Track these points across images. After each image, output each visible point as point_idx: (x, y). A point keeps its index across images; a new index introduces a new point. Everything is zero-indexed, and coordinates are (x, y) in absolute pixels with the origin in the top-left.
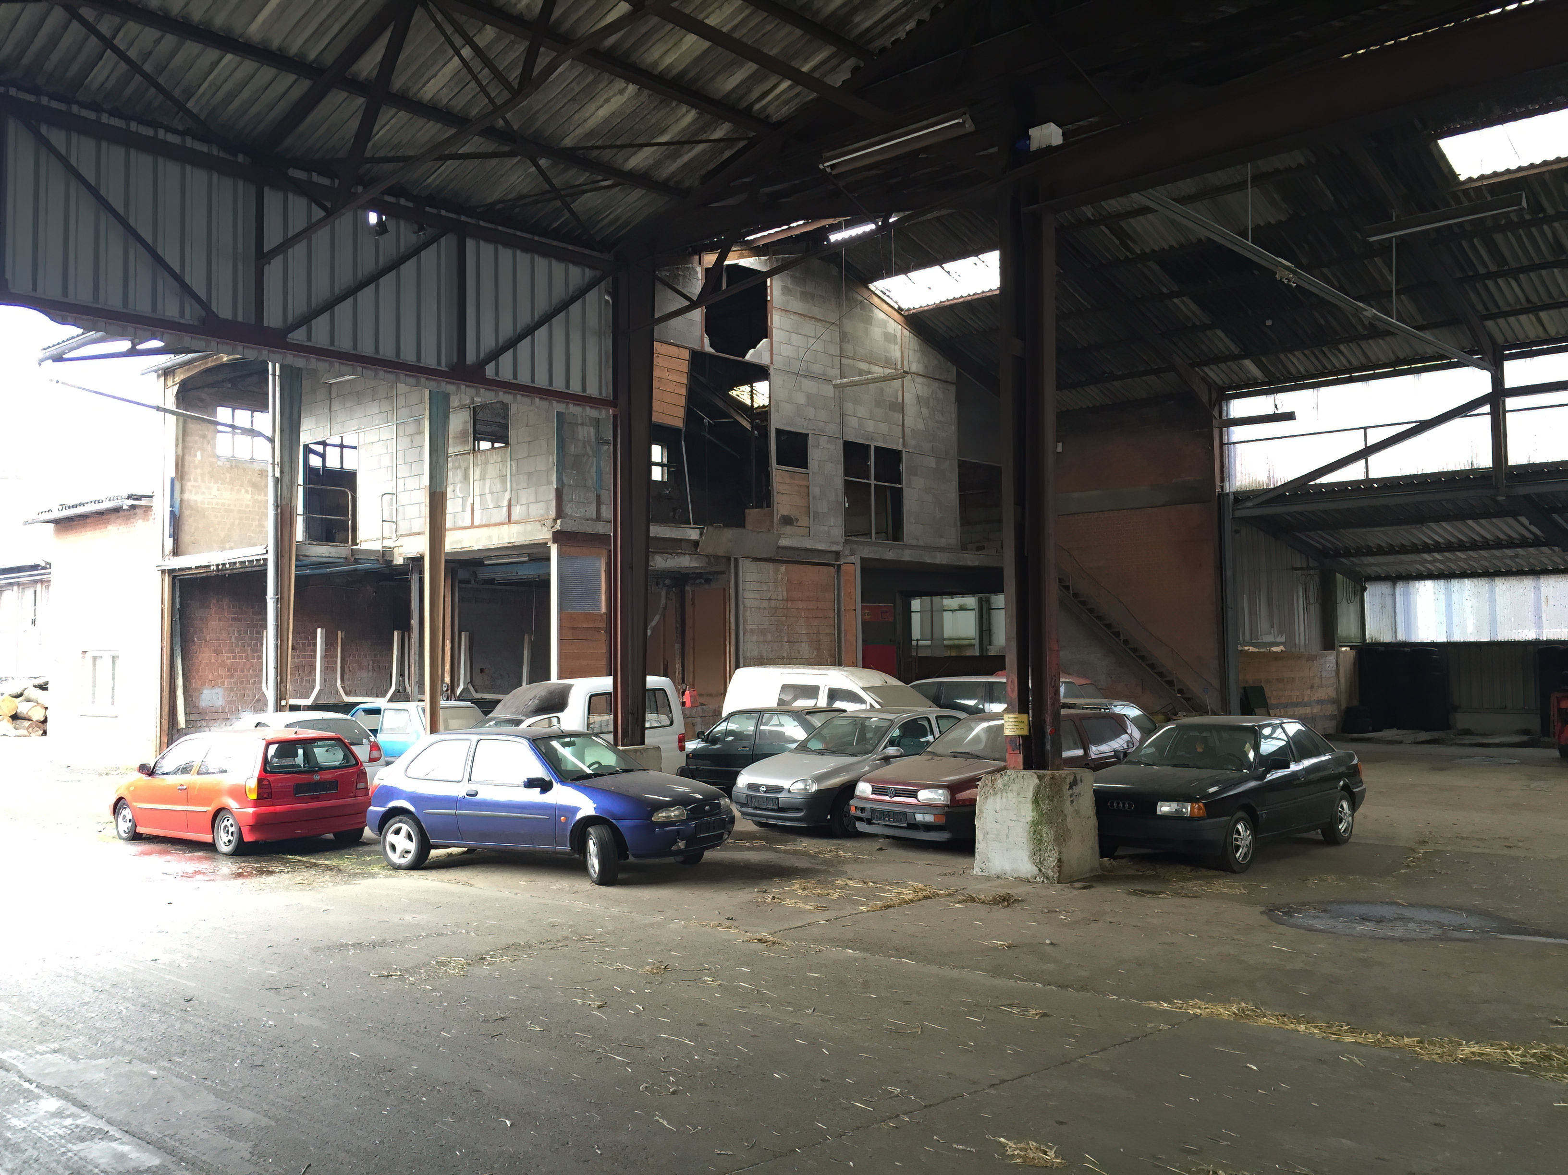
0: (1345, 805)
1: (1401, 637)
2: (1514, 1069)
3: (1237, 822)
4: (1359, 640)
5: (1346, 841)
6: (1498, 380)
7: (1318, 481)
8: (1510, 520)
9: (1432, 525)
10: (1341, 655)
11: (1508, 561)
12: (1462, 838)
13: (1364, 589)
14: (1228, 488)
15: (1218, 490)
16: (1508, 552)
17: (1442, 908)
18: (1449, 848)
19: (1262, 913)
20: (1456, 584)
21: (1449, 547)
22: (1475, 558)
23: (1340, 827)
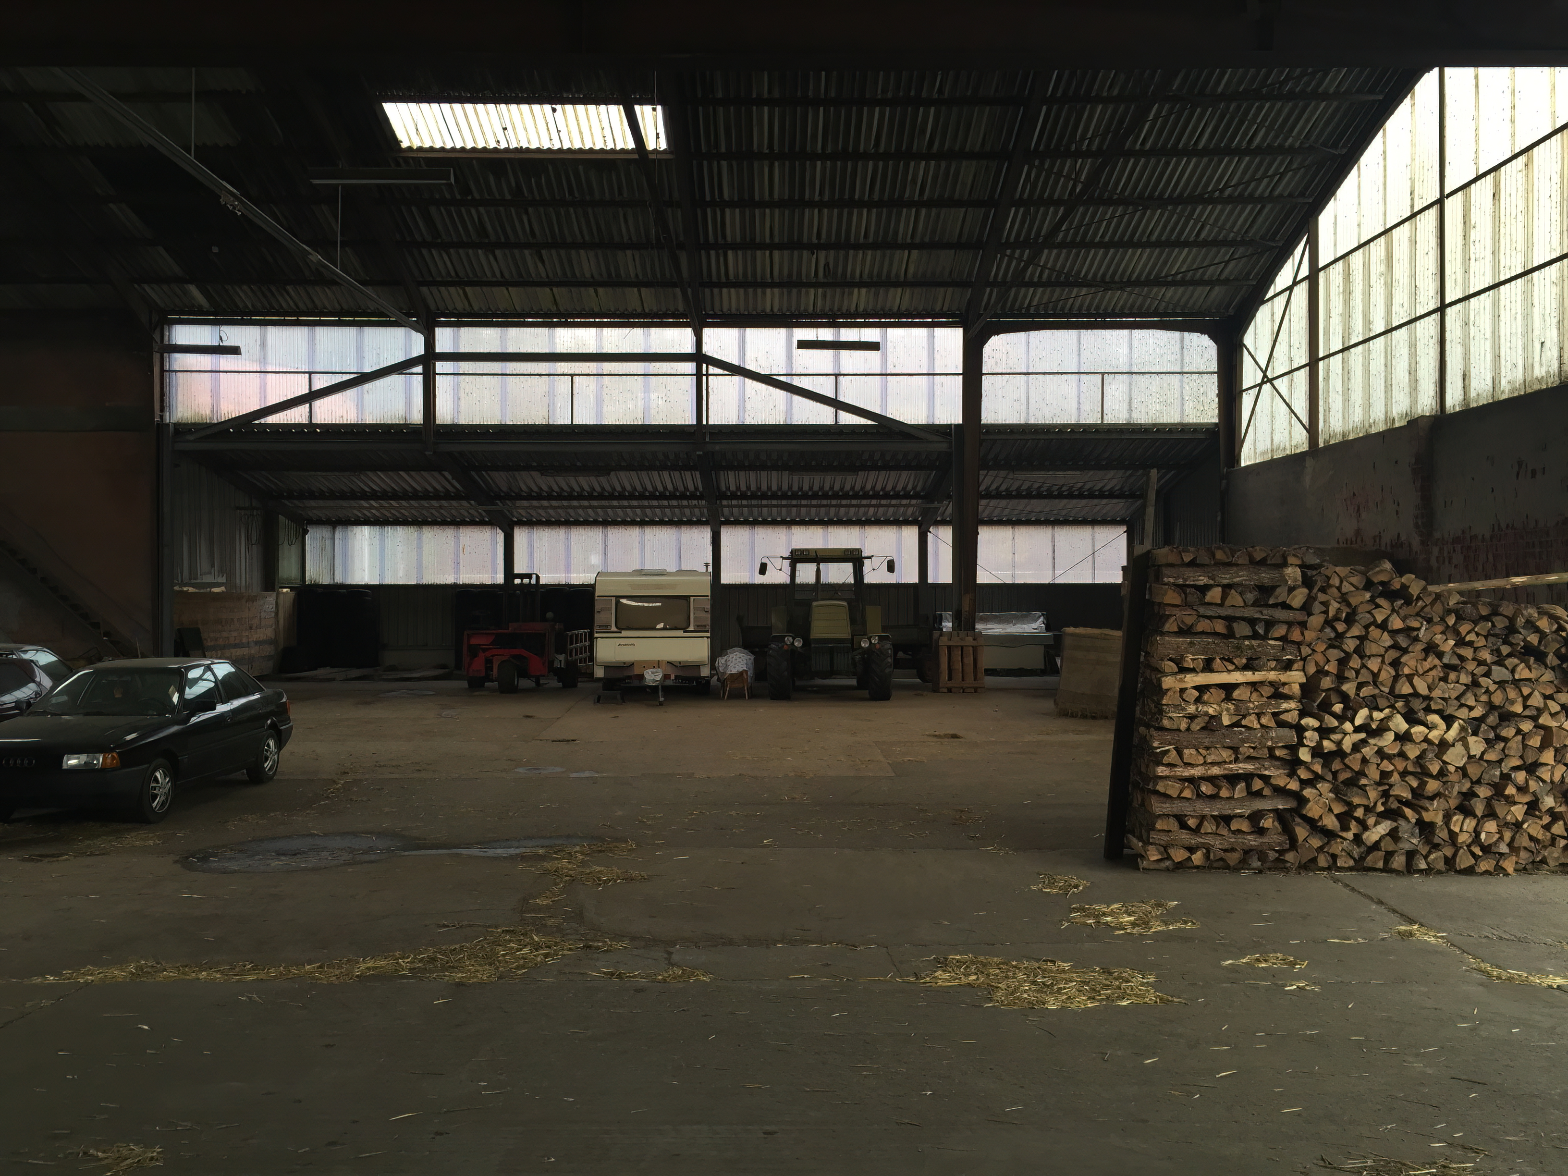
0: (272, 743)
1: (339, 579)
2: (404, 977)
3: (155, 771)
4: (299, 581)
5: (271, 778)
6: (430, 343)
7: (263, 421)
8: (436, 474)
9: (369, 473)
10: (281, 597)
11: (434, 512)
12: (380, 766)
13: (306, 532)
14: (168, 418)
15: (157, 419)
16: (435, 503)
17: (355, 834)
18: (367, 776)
19: (176, 862)
20: (389, 530)
21: (384, 496)
22: (405, 507)
23: (265, 766)
